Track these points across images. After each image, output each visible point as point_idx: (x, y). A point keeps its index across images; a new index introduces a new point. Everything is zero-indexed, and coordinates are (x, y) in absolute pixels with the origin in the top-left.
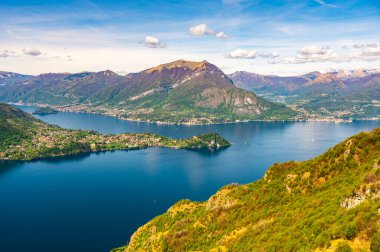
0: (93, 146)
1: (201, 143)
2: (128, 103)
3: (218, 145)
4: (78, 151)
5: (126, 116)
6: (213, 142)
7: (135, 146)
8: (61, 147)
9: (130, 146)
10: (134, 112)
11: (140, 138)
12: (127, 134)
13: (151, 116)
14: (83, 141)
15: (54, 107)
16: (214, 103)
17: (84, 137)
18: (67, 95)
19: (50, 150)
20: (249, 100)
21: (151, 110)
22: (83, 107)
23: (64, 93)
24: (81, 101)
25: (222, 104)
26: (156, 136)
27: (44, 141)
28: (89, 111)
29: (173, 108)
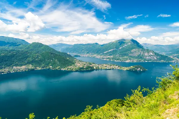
0: (95, 68)
1: (134, 69)
2: (103, 54)
3: (141, 70)
4: (90, 69)
5: (103, 58)
6: (139, 69)
7: (109, 68)
8: (85, 67)
9: (108, 68)
10: (106, 57)
11: (111, 66)
12: (106, 64)
13: (113, 59)
14: (91, 66)
15: (79, 55)
16: (136, 55)
17: (91, 64)
18: (83, 51)
19: (81, 68)
20: (151, 53)
21: (112, 56)
22: (88, 55)
23: (82, 50)
24: (87, 53)
25: (140, 55)
26: (116, 66)
27: (79, 65)
28: (90, 56)
29: (120, 56)
